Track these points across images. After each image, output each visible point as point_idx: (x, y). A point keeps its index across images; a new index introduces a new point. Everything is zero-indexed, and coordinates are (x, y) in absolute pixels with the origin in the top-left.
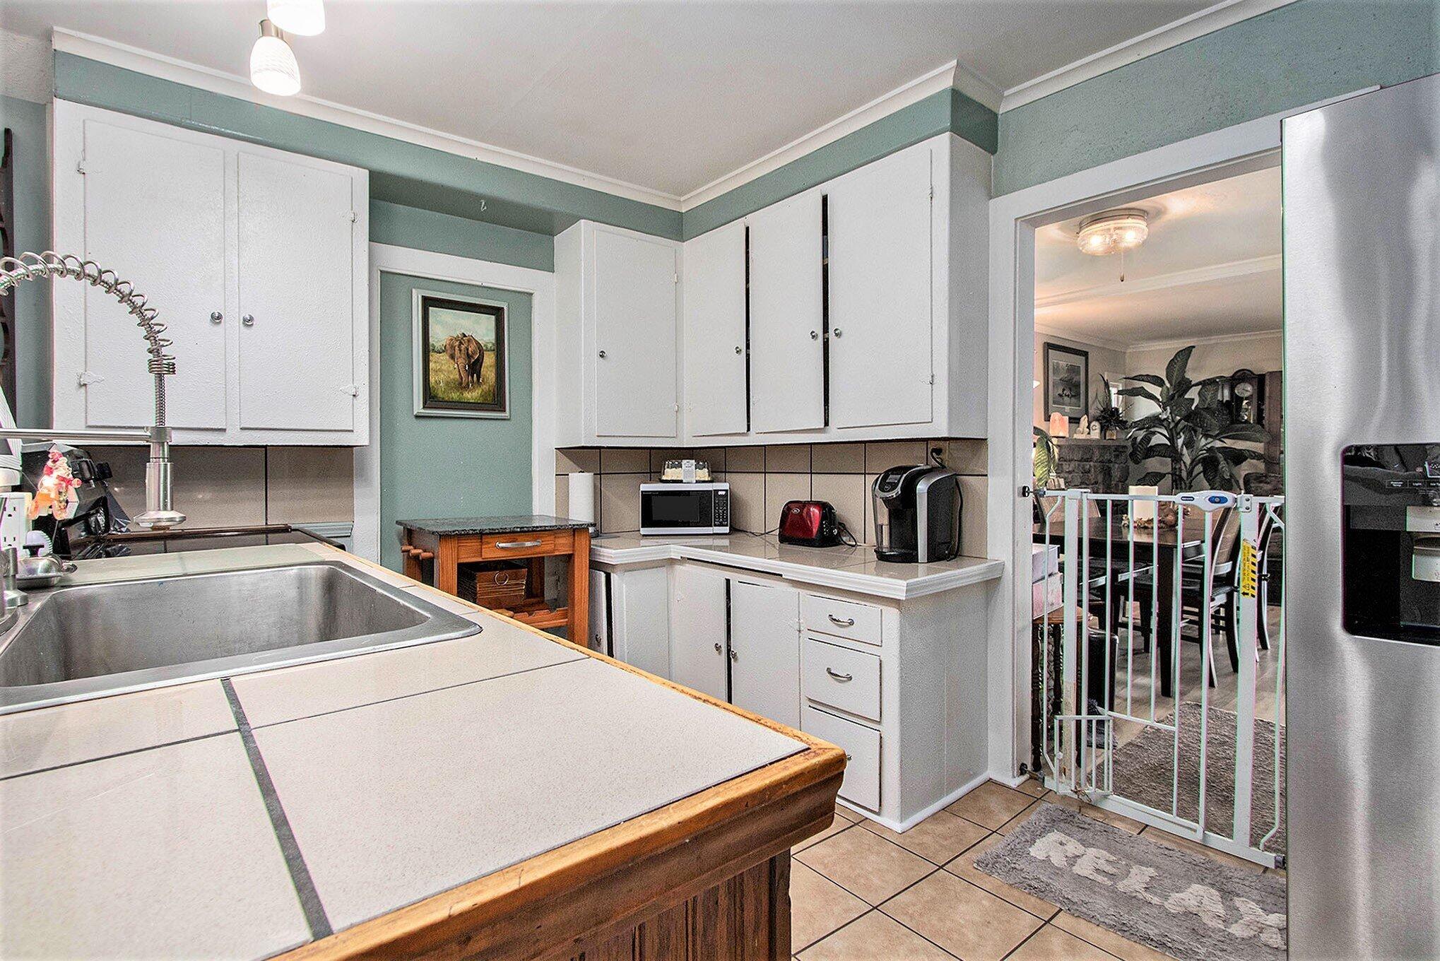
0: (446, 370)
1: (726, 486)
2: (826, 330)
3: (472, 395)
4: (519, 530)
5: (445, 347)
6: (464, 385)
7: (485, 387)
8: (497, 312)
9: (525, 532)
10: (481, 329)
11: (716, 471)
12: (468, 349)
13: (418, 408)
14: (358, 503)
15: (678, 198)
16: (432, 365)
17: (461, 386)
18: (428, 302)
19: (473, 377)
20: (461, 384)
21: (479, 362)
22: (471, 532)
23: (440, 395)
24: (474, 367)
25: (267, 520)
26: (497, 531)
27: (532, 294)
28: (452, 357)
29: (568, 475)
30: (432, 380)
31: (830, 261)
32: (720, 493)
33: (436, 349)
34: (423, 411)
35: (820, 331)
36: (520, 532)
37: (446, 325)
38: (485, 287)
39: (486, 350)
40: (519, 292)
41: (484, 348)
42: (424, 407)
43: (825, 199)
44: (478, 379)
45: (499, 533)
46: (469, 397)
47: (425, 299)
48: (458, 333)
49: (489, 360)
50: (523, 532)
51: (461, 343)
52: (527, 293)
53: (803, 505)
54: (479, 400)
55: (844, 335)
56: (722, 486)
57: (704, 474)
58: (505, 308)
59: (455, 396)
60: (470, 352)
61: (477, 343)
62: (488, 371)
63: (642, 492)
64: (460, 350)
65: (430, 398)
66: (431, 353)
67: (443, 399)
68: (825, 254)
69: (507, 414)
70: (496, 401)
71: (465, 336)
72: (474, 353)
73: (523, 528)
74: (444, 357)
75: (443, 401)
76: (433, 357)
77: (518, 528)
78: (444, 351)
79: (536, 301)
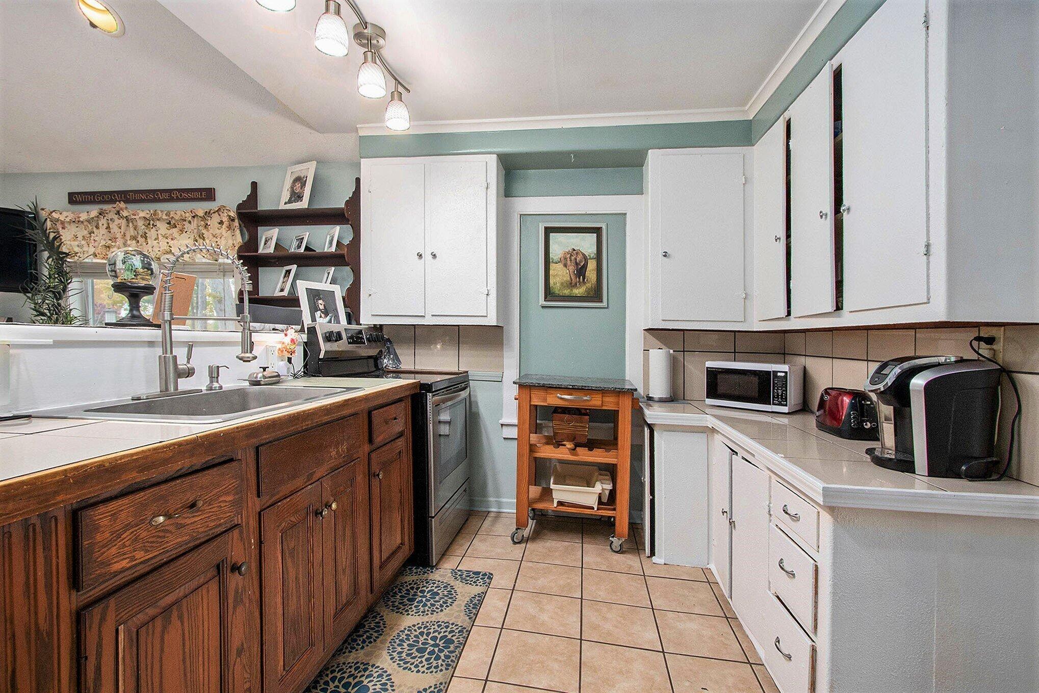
0: (561, 274)
1: (785, 368)
3: (579, 291)
4: (571, 387)
5: (560, 259)
6: (573, 284)
7: (589, 285)
8: (597, 231)
9: (576, 389)
10: (586, 244)
12: (576, 259)
13: (542, 302)
14: (506, 361)
15: (742, 108)
16: (551, 272)
17: (572, 285)
18: (550, 230)
19: (579, 278)
20: (571, 284)
21: (585, 267)
22: (537, 385)
23: (557, 292)
24: (581, 271)
25: (459, 367)
26: (555, 386)
27: (626, 214)
28: (565, 265)
29: (649, 350)
30: (551, 282)
32: (779, 374)
33: (554, 261)
34: (545, 303)
36: (572, 388)
37: (561, 244)
38: (589, 214)
39: (590, 259)
40: (615, 214)
41: (588, 258)
42: (545, 301)
44: (584, 280)
45: (556, 388)
46: (577, 293)
47: (546, 228)
48: (570, 249)
49: (592, 265)
50: (574, 389)
51: (571, 255)
52: (622, 214)
54: (584, 294)
56: (781, 368)
58: (604, 227)
59: (567, 292)
60: (578, 261)
61: (583, 254)
62: (591, 273)
63: (707, 367)
64: (571, 260)
65: (549, 294)
66: (551, 264)
67: (559, 294)
69: (604, 304)
70: (595, 295)
71: (574, 250)
72: (581, 262)
73: (575, 386)
74: (560, 266)
75: (559, 296)
76: (553, 266)
77: (571, 385)
78: (559, 262)
79: (629, 218)
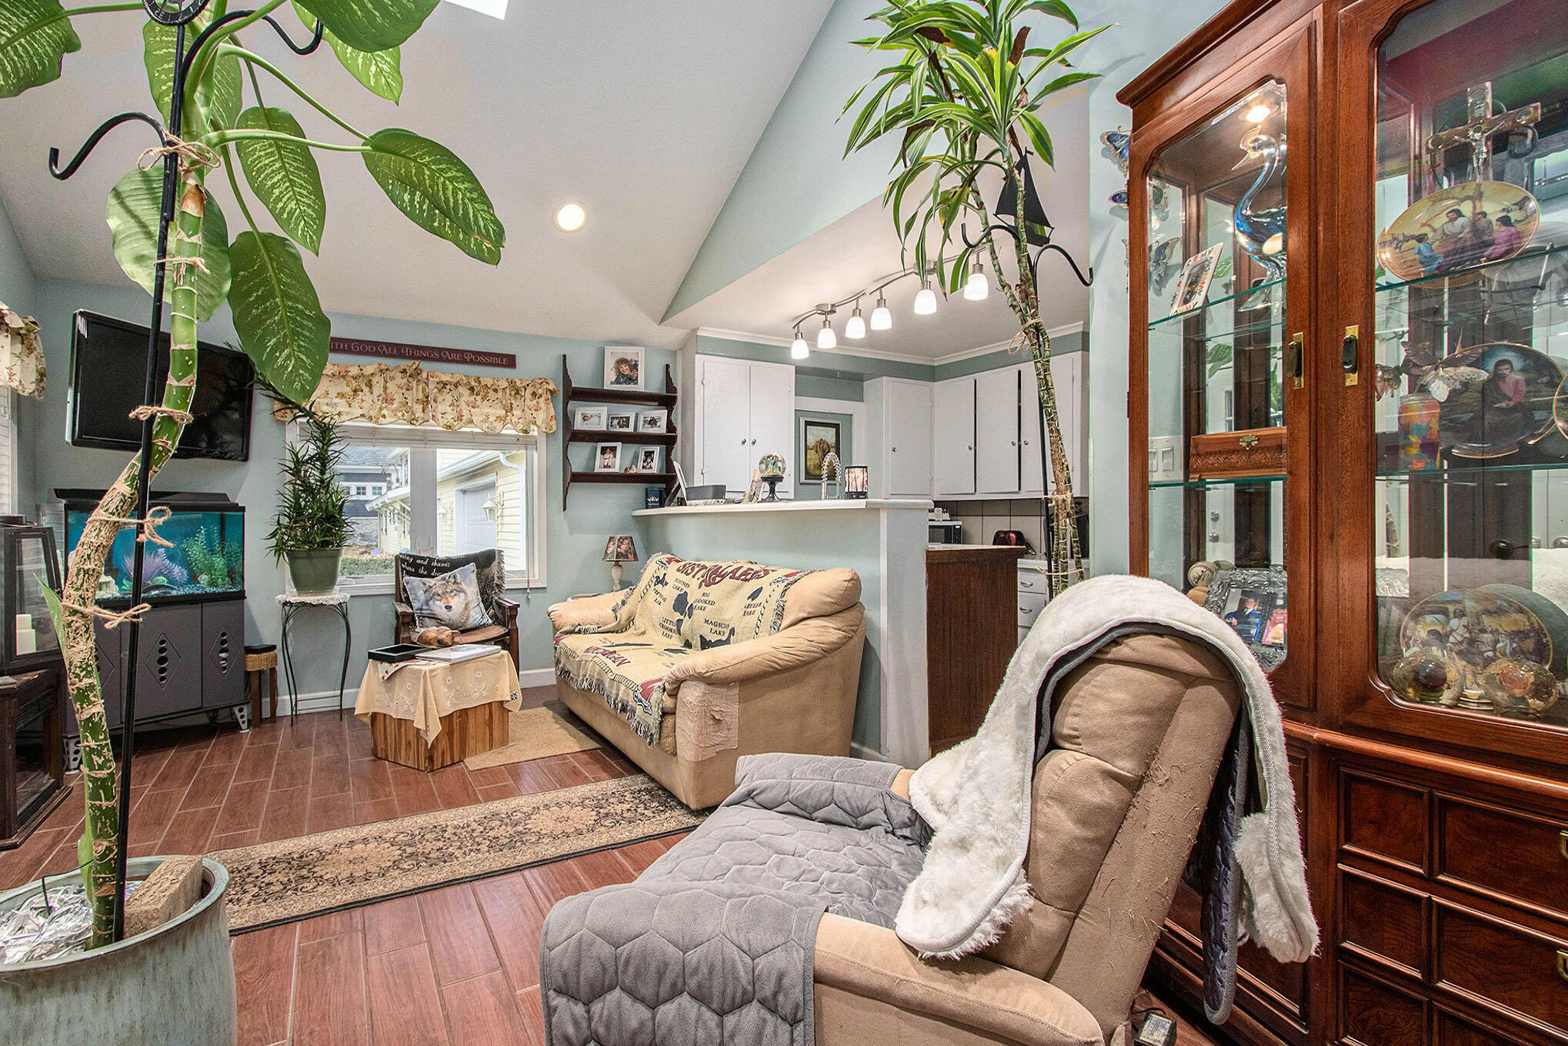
1: (960, 523)
2: (1019, 440)
5: (813, 447)
8: (837, 426)
10: (829, 435)
11: (954, 515)
12: (823, 447)
15: (932, 359)
18: (808, 423)
20: (819, 465)
24: (825, 456)
27: (853, 415)
28: (816, 451)
31: (1022, 404)
32: (956, 527)
35: (1016, 442)
38: (832, 414)
40: (847, 415)
41: (830, 446)
43: (1020, 372)
47: (806, 422)
48: (818, 439)
51: (821, 444)
52: (851, 415)
53: (1006, 533)
55: (1030, 443)
56: (958, 523)
57: (947, 516)
58: (841, 424)
60: (824, 449)
61: (828, 443)
64: (820, 448)
68: (1019, 401)
71: (822, 440)
76: (809, 452)
78: (813, 449)
79: (855, 418)
